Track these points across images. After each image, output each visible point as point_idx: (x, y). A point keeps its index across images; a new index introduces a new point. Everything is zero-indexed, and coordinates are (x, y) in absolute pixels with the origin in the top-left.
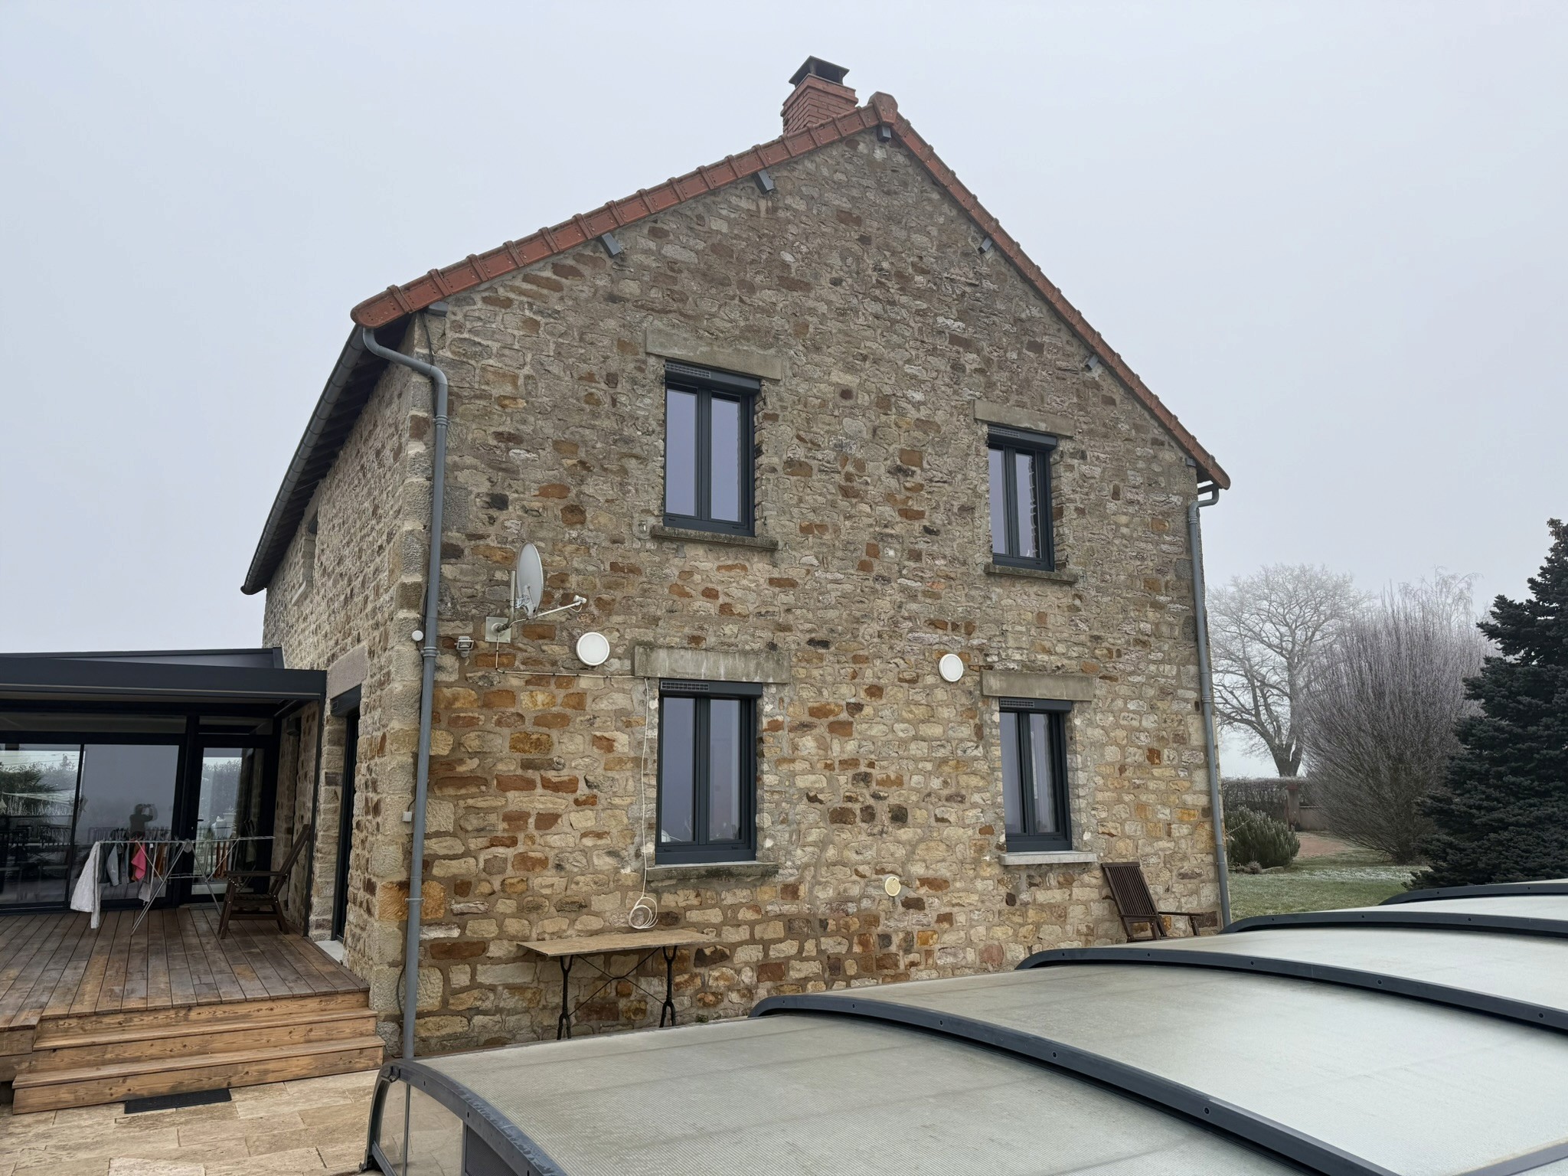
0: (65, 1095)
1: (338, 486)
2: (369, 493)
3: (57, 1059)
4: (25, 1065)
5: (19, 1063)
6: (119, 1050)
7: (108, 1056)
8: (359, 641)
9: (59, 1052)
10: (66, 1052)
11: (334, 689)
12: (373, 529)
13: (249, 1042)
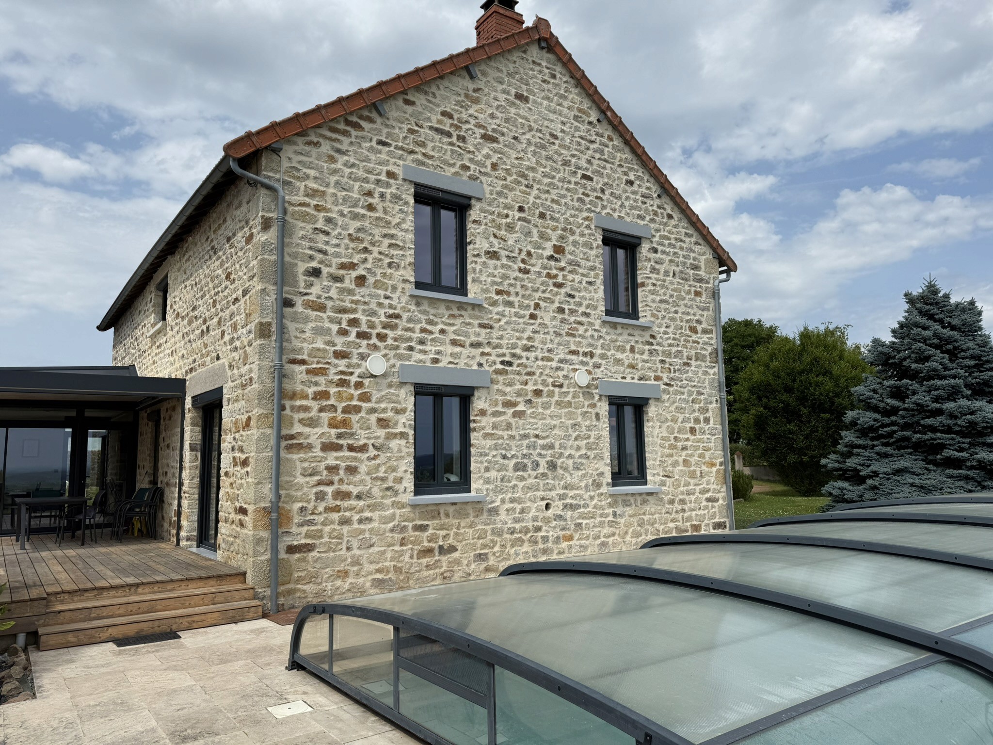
0: (71, 638)
1: (188, 260)
2: (222, 265)
3: (61, 617)
4: (41, 622)
5: (38, 621)
6: (98, 611)
7: (93, 615)
8: (218, 358)
9: (62, 614)
10: (66, 613)
11: (193, 390)
12: (226, 288)
13: (178, 605)
